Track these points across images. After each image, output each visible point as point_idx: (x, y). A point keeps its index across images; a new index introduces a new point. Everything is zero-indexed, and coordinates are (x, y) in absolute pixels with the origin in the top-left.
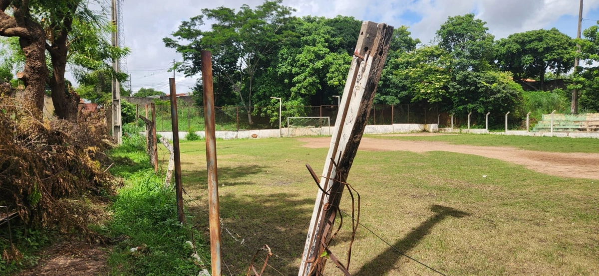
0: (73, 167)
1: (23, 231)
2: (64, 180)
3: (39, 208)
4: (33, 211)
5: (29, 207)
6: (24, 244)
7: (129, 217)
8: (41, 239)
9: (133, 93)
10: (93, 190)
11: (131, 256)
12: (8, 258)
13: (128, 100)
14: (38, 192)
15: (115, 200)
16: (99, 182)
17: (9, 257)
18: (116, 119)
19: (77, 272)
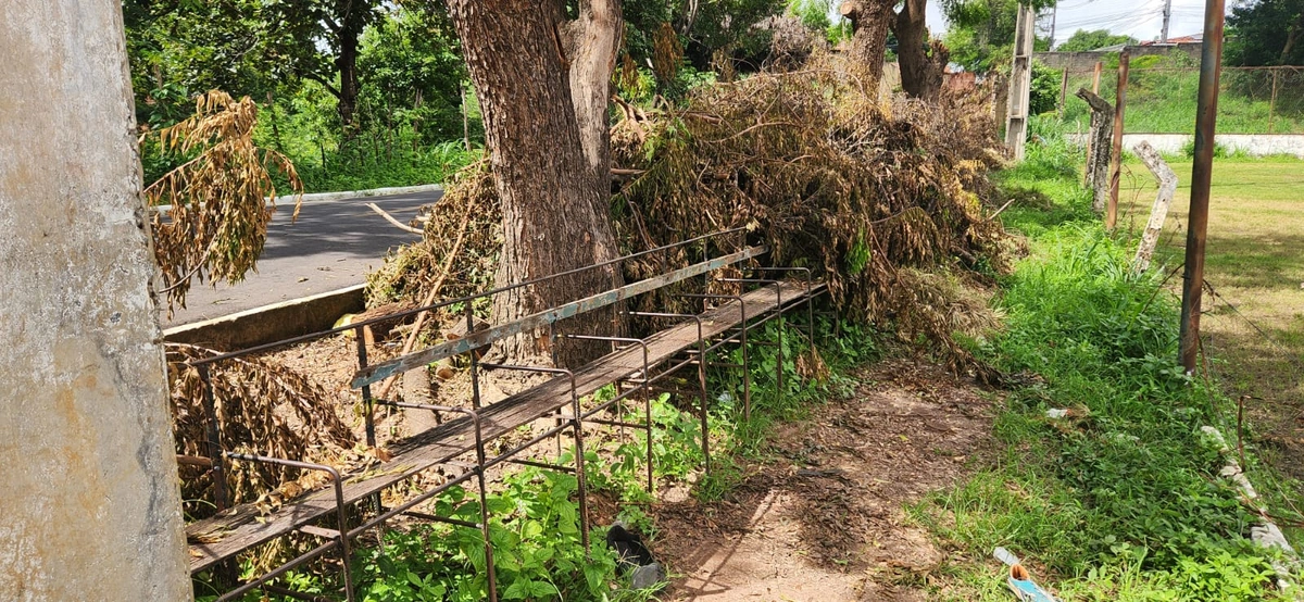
0: (928, 199)
1: (833, 322)
2: (915, 227)
3: (862, 280)
4: (852, 286)
5: (846, 276)
6: (833, 348)
7: (1043, 330)
8: (862, 345)
9: (1056, 45)
10: (963, 257)
11: (1049, 427)
12: (804, 371)
13: (1045, 61)
14: (864, 247)
15: (1008, 285)
16: (978, 239)
17: (807, 370)
18: (1016, 102)
19: (928, 434)
